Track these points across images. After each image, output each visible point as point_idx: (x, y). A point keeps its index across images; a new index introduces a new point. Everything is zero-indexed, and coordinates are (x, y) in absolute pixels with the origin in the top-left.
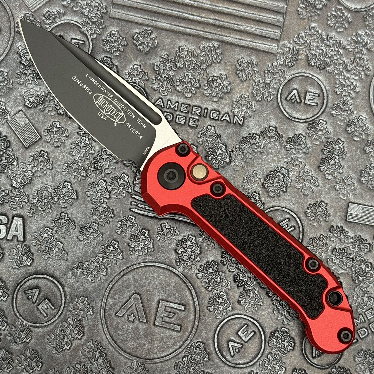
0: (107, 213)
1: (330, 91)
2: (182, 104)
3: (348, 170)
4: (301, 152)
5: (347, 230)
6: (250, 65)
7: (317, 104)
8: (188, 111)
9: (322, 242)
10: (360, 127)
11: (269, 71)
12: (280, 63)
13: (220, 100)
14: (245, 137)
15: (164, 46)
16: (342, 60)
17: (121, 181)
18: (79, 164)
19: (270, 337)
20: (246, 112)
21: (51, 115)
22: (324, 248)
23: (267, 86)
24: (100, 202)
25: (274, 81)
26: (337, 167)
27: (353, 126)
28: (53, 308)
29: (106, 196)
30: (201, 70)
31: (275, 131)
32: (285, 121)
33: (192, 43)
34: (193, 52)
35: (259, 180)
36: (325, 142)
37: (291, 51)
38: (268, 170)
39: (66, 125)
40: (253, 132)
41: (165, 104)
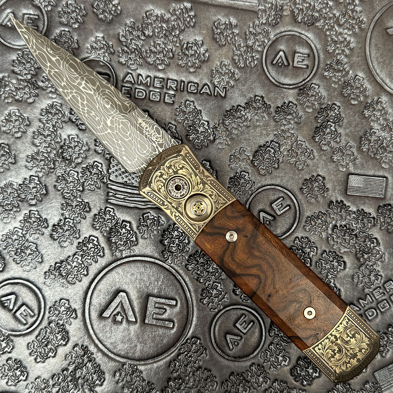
0: (82, 206)
1: (321, 50)
2: (155, 77)
3: (346, 139)
4: (292, 122)
5: (347, 204)
6: (228, 27)
7: (308, 66)
8: (163, 86)
9: (321, 219)
10: (357, 88)
11: (251, 32)
12: (262, 22)
13: (197, 71)
14: (228, 111)
15: (128, 12)
16: (332, 13)
17: (95, 171)
18: (45, 155)
19: (271, 326)
20: (228, 82)
21: (8, 103)
22: (324, 227)
23: (249, 50)
24: (73, 195)
25: (257, 43)
26: (333, 136)
27: (349, 88)
28: (32, 314)
29: (79, 189)
30: (173, 36)
31: (262, 102)
32: (272, 88)
33: (160, 7)
34: (162, 17)
35: (248, 158)
36: (318, 109)
37: (273, 7)
38: (257, 146)
39: (25, 112)
40: (237, 104)
41: (136, 80)
